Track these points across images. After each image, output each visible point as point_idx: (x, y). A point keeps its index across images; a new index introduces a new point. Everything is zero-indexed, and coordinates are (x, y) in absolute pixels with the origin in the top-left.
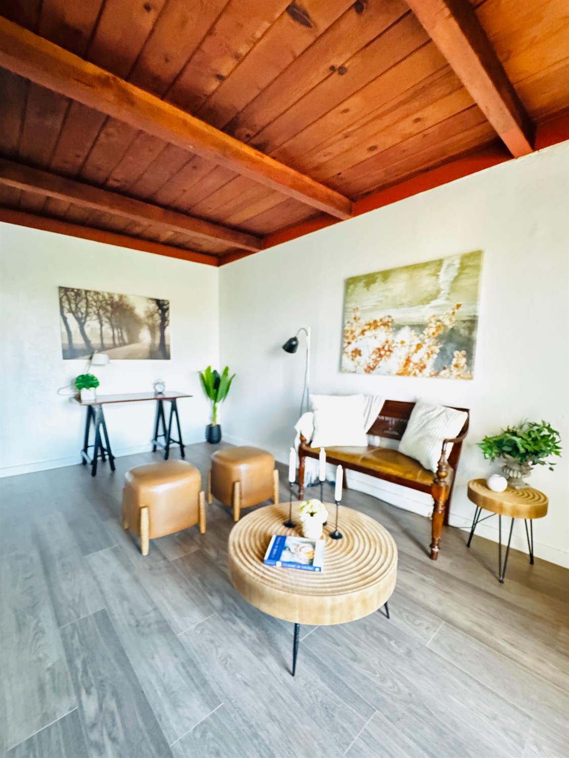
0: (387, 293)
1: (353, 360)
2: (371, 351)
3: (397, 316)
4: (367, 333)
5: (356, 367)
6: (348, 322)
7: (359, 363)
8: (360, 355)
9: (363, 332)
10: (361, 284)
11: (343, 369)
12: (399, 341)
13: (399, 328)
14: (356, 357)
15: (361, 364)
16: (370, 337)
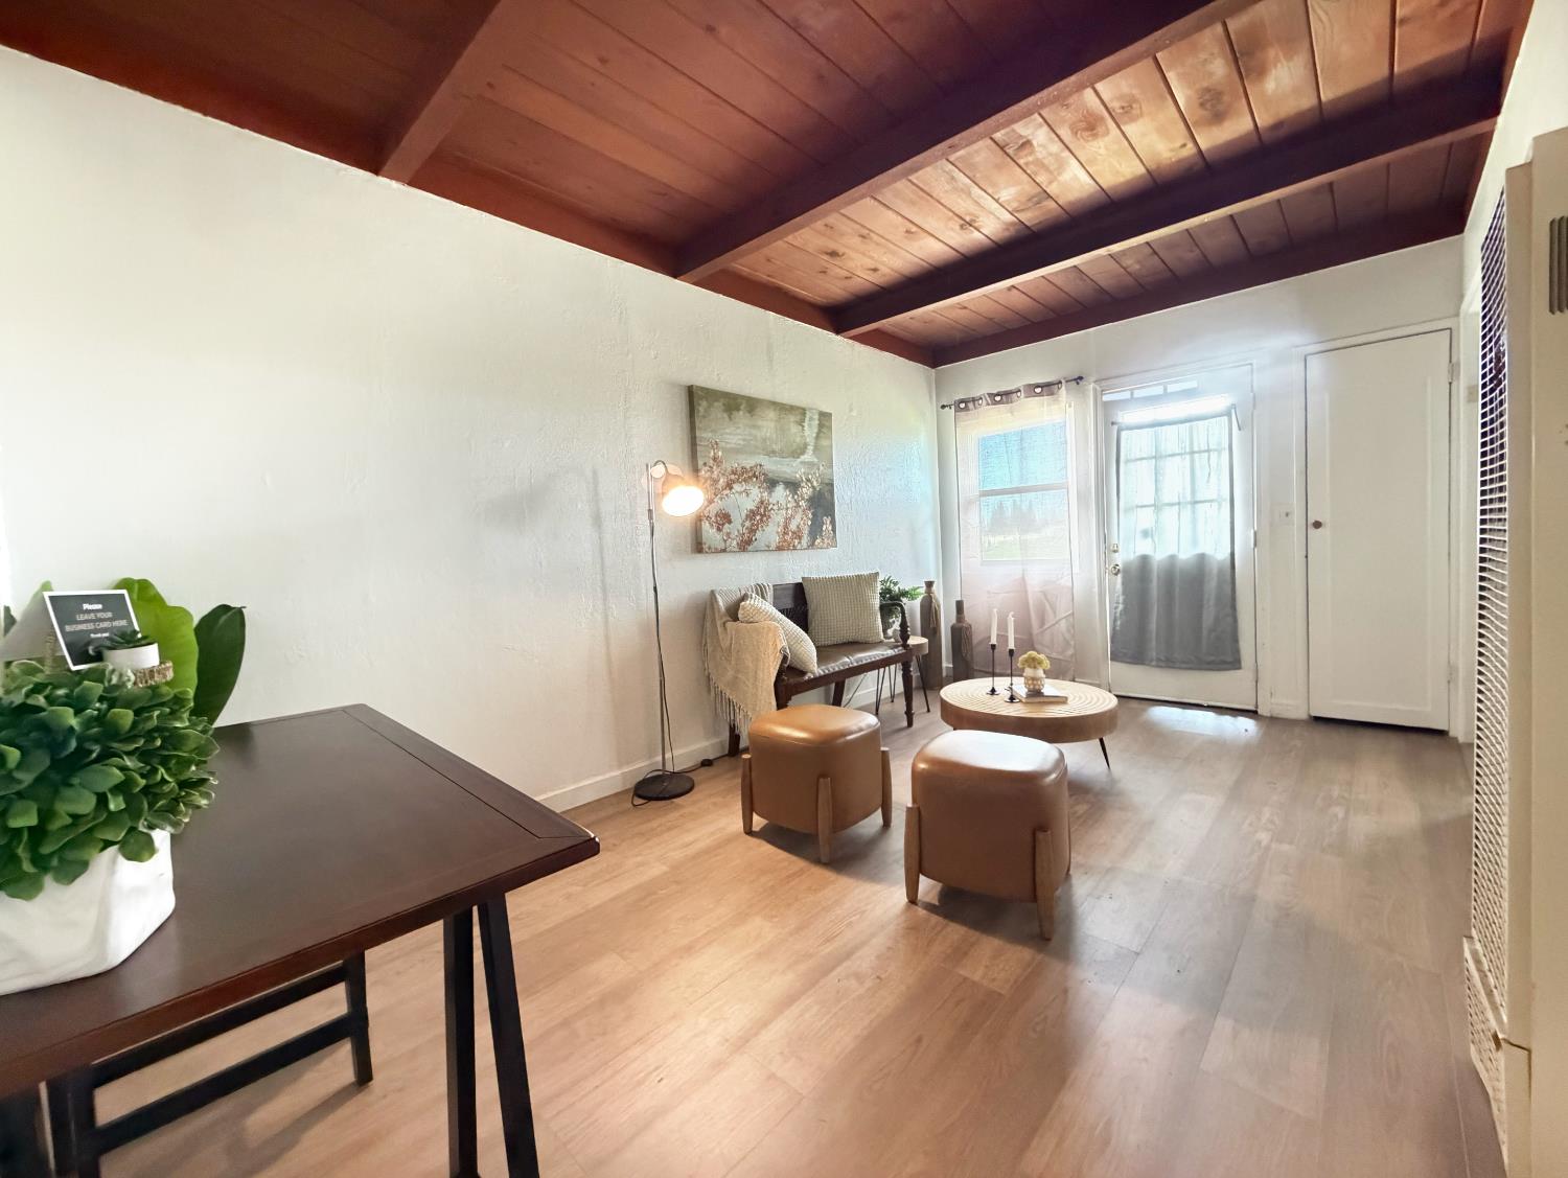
0: (754, 432)
1: (719, 530)
2: (744, 516)
3: (771, 465)
4: (737, 487)
5: (725, 541)
6: (705, 464)
7: (728, 534)
8: (730, 522)
9: (729, 486)
10: (718, 405)
11: (705, 547)
12: (775, 502)
13: (772, 483)
14: (723, 524)
15: (732, 536)
16: (741, 493)
